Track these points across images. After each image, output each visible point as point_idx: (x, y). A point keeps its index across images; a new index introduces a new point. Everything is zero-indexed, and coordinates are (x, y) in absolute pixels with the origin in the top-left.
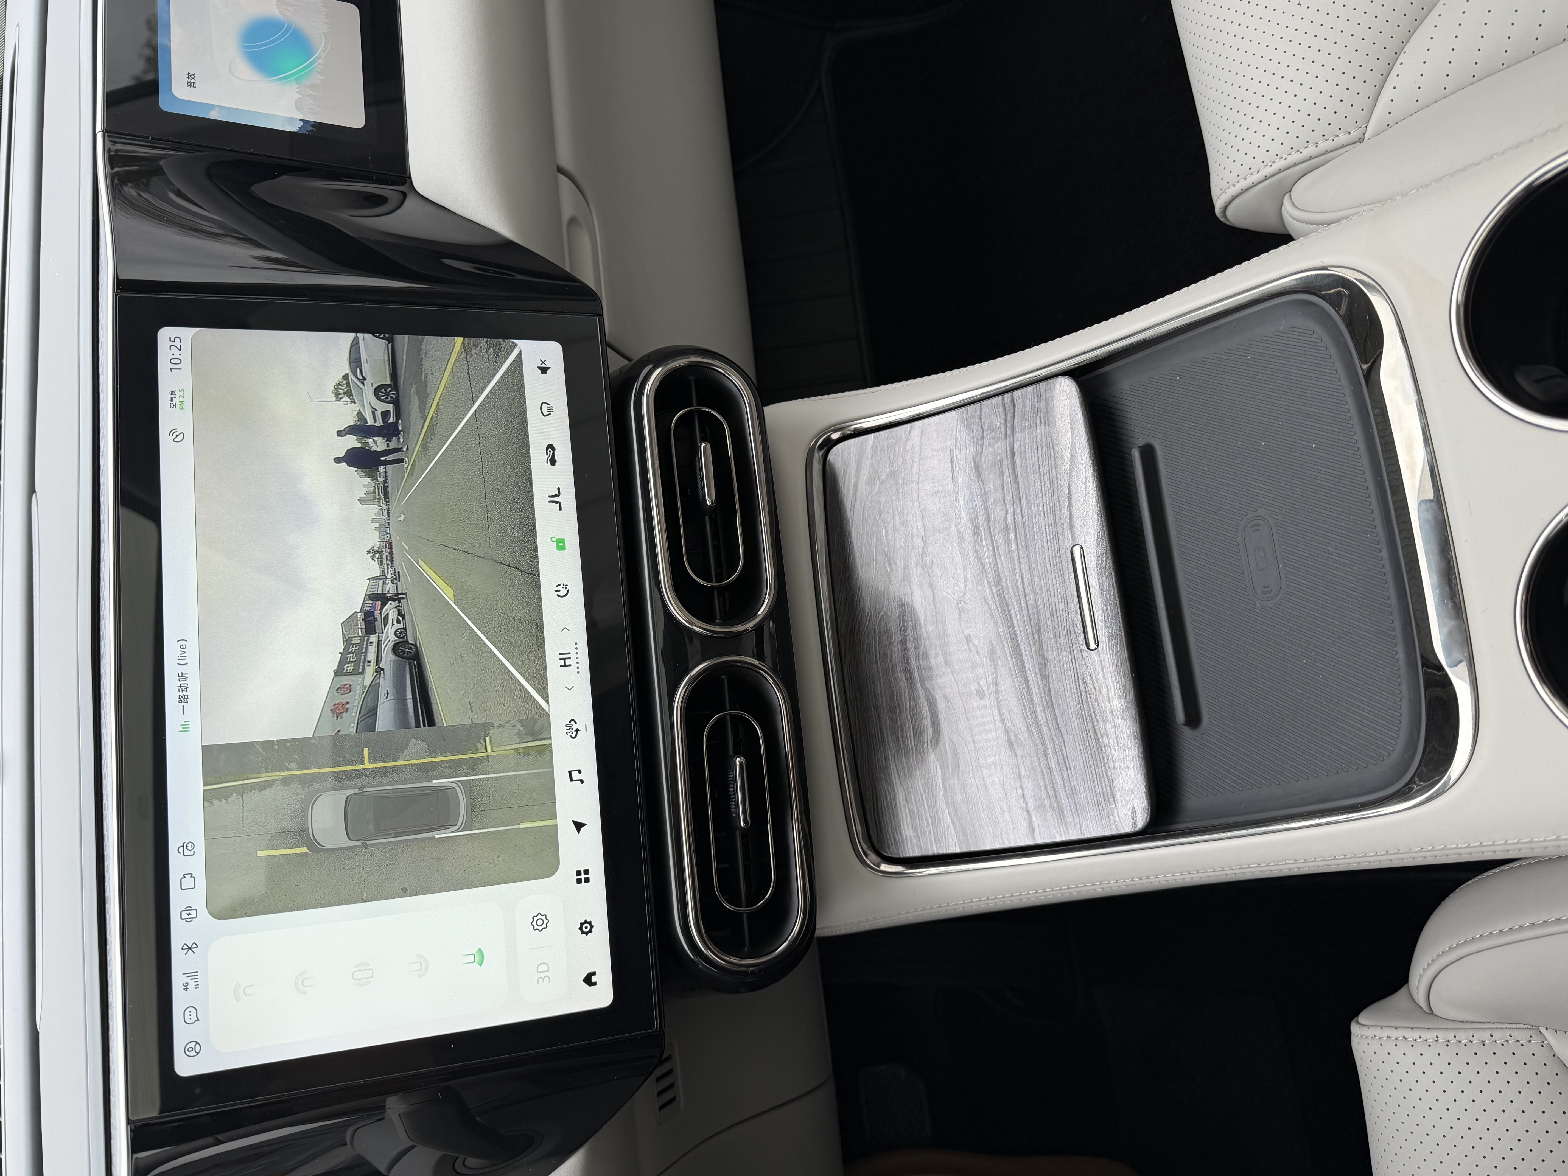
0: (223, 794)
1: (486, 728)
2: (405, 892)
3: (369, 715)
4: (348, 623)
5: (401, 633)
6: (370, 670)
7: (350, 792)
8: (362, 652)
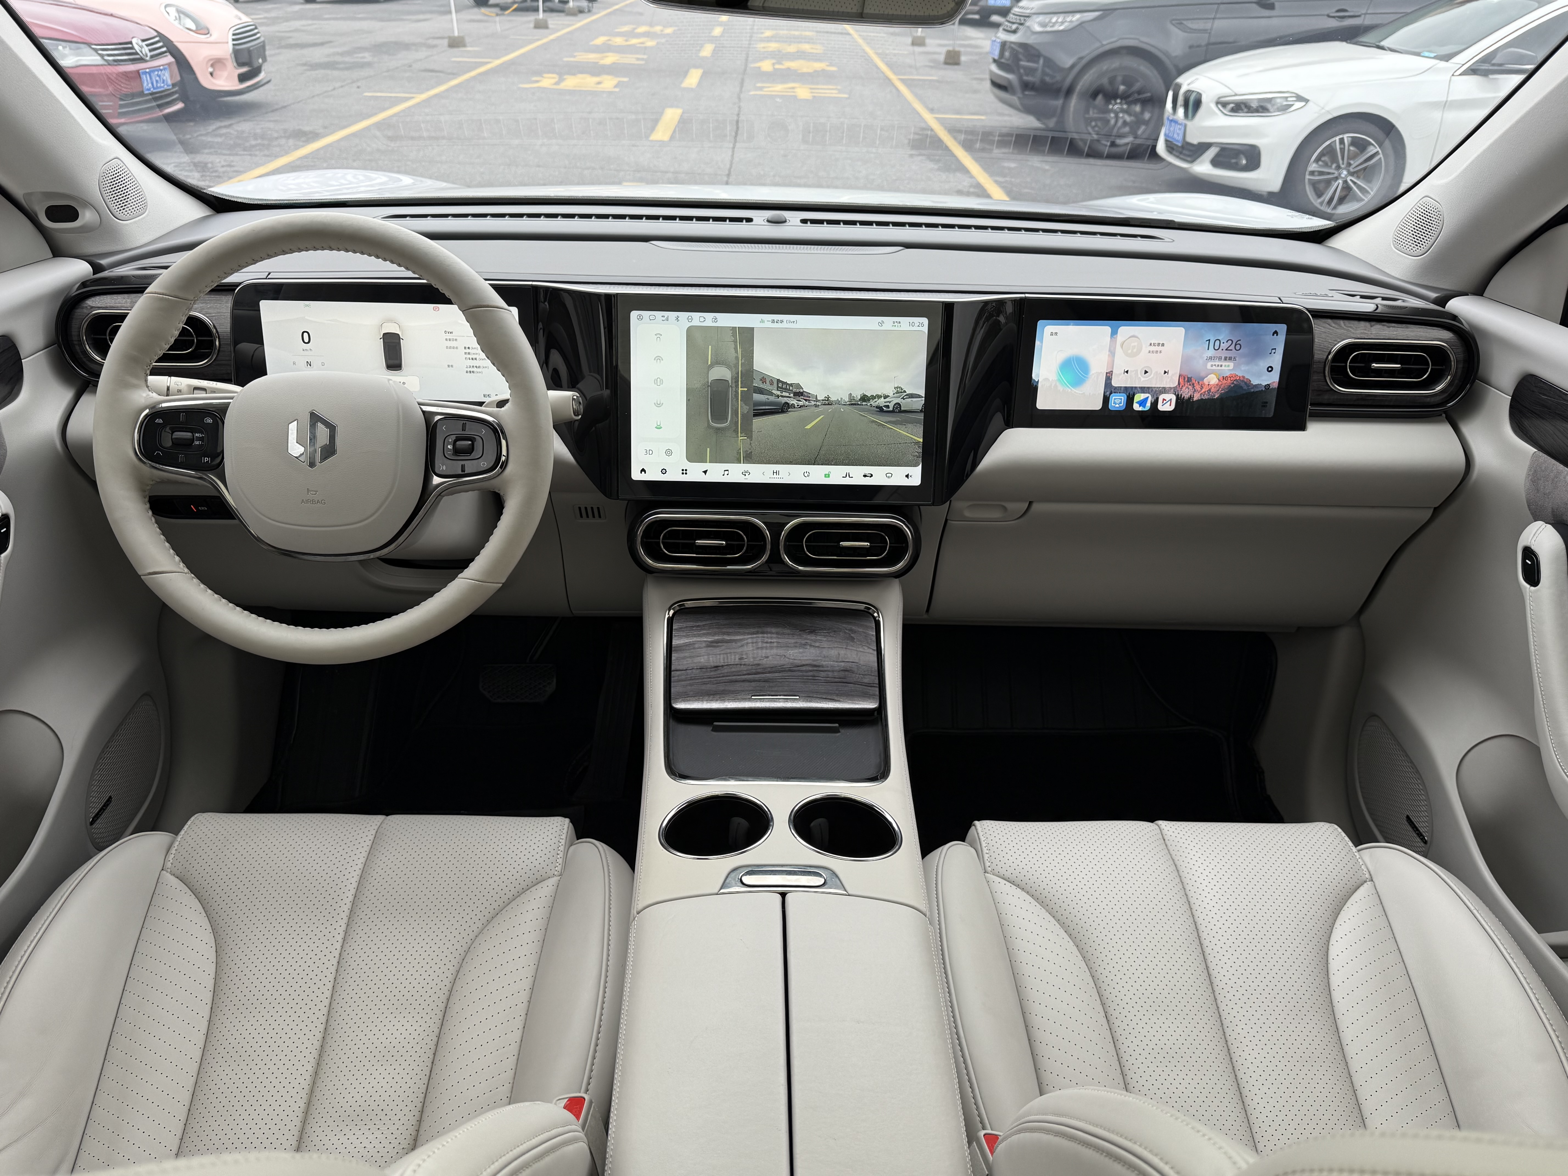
0: (734, 335)
1: (750, 437)
2: (688, 400)
3: (761, 391)
4: (798, 386)
5: (793, 406)
6: (779, 393)
7: (730, 382)
8: (786, 390)
